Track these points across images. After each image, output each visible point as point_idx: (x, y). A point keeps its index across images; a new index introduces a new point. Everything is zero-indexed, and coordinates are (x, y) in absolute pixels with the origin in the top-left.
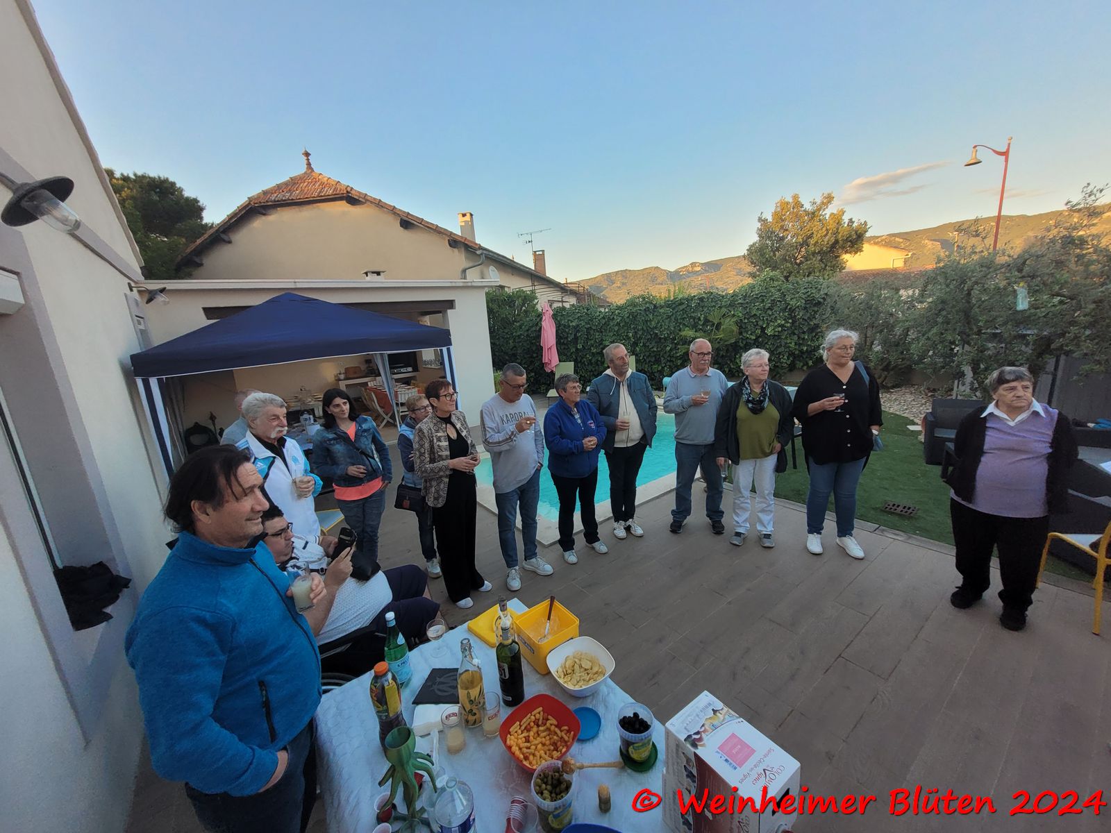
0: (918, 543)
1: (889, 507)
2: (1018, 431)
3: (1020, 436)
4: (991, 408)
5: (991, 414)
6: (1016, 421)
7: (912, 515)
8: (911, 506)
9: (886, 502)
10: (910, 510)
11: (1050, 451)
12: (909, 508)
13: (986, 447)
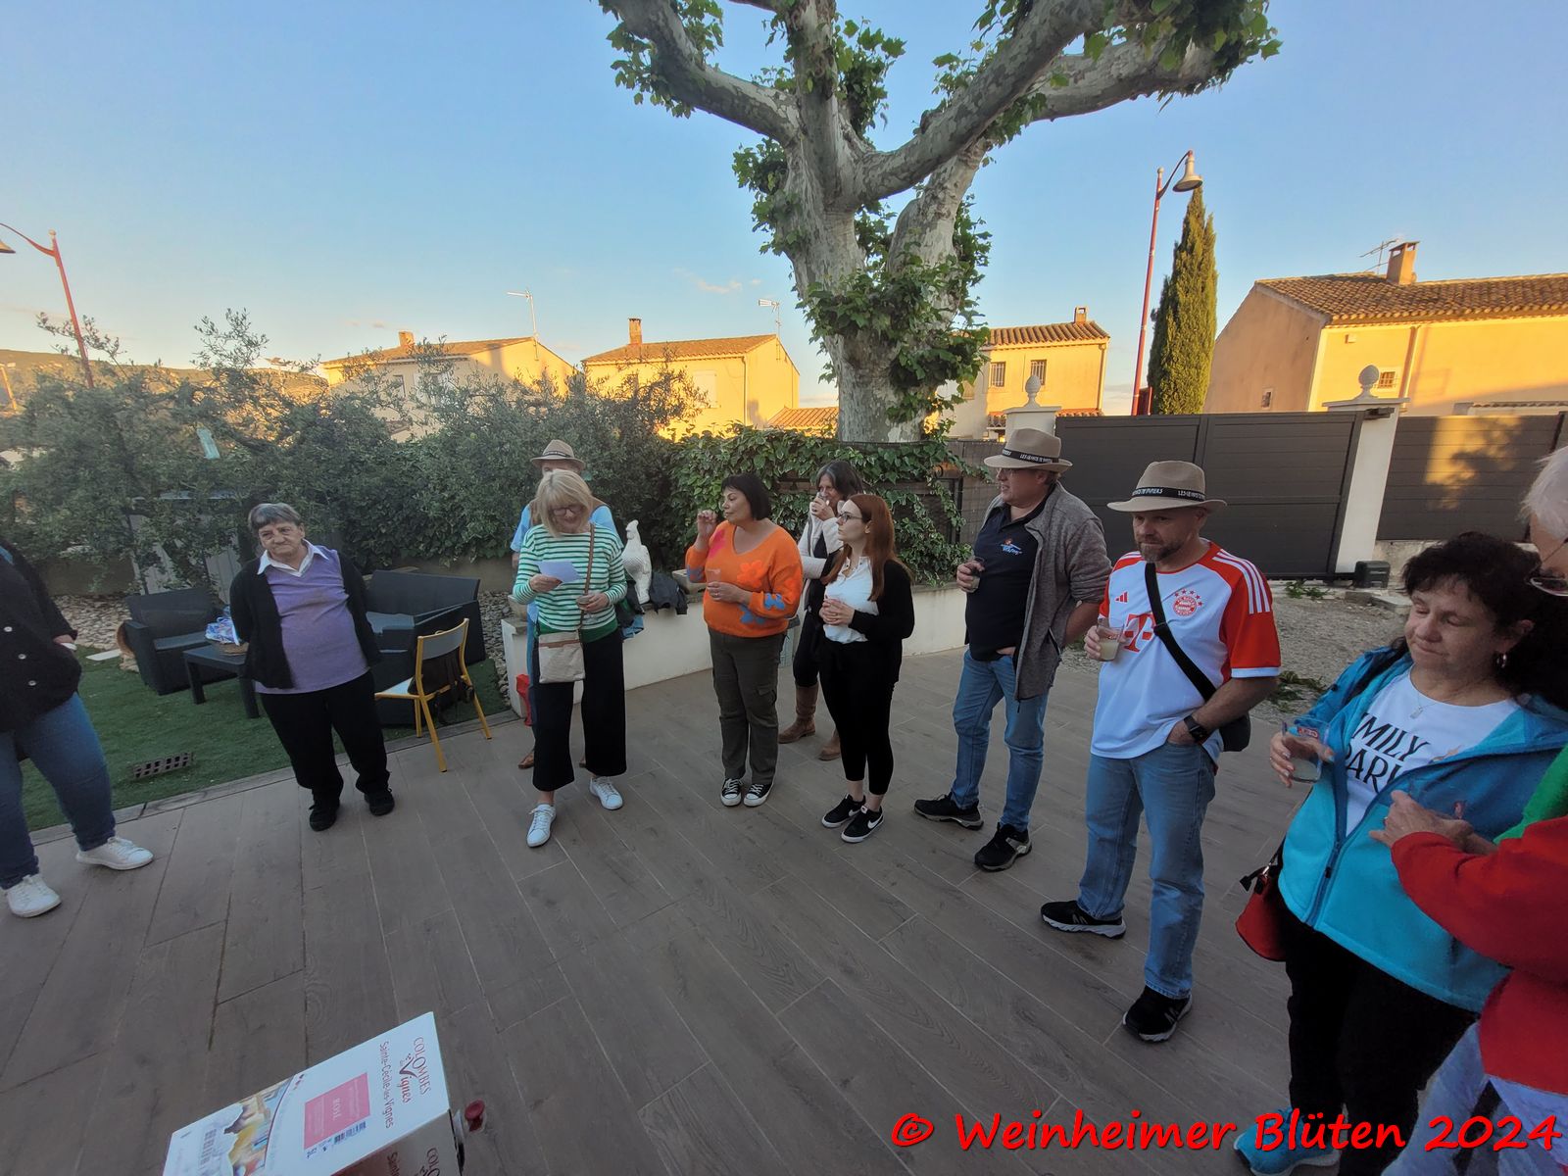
0: (224, 793)
1: (143, 772)
2: (308, 581)
3: (313, 587)
4: (265, 562)
5: (269, 568)
6: (301, 569)
7: (187, 765)
8: (177, 754)
9: (130, 768)
10: (181, 762)
11: (347, 596)
12: (177, 759)
13: (280, 610)
